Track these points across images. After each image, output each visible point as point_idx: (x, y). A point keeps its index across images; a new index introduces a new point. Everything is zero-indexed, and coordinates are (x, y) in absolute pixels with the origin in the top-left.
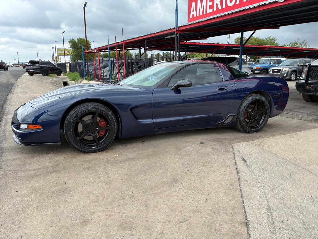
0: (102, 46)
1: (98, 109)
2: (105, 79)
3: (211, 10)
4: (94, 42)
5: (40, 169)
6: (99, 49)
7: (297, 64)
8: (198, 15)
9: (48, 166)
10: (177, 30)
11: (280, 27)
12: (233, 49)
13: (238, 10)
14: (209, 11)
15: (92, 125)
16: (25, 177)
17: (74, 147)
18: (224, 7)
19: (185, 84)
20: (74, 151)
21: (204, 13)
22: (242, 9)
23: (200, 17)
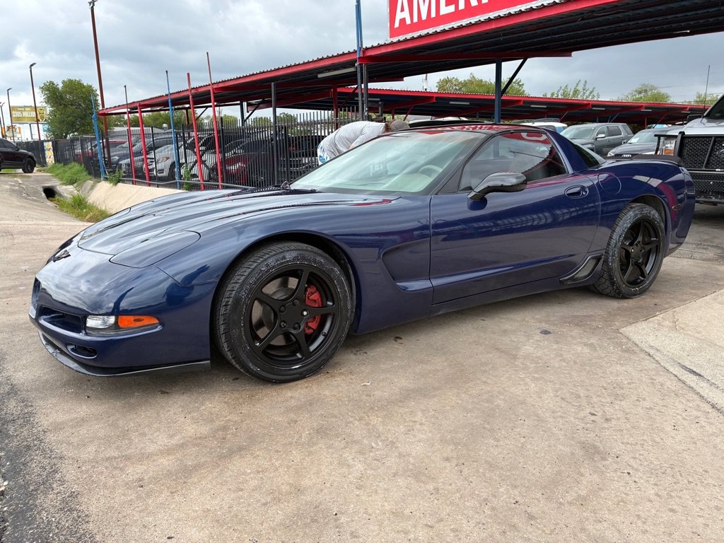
0: (148, 98)
1: (309, 260)
2: (161, 179)
3: (451, 9)
4: (125, 87)
6: (140, 105)
7: (593, 137)
8: (415, 20)
9: (198, 435)
10: (362, 56)
11: (574, 53)
12: (451, 103)
13: (523, 8)
14: (447, 10)
15: (294, 304)
16: (155, 480)
19: (508, 184)
21: (433, 15)
22: (534, 5)
23: (421, 24)
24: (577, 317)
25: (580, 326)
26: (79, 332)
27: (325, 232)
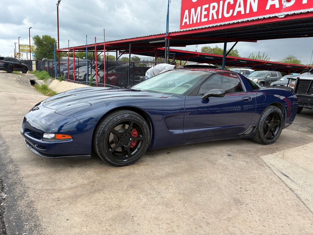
0: (78, 46)
1: (134, 118)
3: (206, 20)
4: (69, 40)
5: (76, 187)
6: (74, 49)
7: (265, 76)
8: (191, 23)
9: (83, 183)
10: (168, 36)
11: (258, 41)
12: (206, 57)
13: (235, 21)
14: (203, 20)
15: (126, 135)
16: (64, 199)
17: (106, 160)
18: (220, 17)
19: (218, 94)
20: (101, 164)
21: (198, 21)
22: (240, 21)
23: (193, 25)
24: (244, 150)
25: (244, 154)
26: (40, 139)
27: (141, 107)
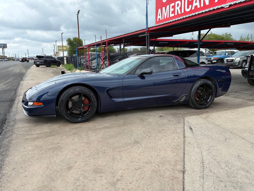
0: (90, 44)
1: (83, 91)
2: (93, 69)
3: (173, 15)
6: (88, 46)
8: (163, 19)
9: (47, 132)
10: (147, 30)
11: (231, 26)
12: (195, 43)
13: (193, 14)
14: (172, 15)
15: (79, 102)
16: (30, 139)
17: (66, 118)
18: (183, 12)
21: (168, 17)
22: (197, 13)
23: (165, 20)
26: (27, 106)
